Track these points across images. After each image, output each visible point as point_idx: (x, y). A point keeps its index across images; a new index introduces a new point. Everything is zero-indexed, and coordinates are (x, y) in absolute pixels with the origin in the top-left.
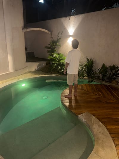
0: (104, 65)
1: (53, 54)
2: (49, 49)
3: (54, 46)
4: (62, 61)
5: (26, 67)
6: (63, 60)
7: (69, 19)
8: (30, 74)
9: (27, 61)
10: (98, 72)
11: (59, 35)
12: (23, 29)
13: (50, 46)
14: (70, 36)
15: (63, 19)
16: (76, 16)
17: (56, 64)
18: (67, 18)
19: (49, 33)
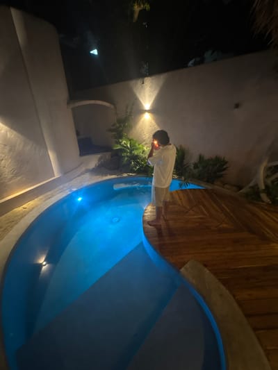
1: (120, 141)
2: (114, 133)
3: (121, 129)
4: (135, 152)
5: (81, 164)
6: (137, 149)
7: (143, 83)
8: (87, 176)
9: (82, 154)
10: (192, 167)
11: (129, 110)
12: (68, 103)
13: (114, 127)
14: (146, 111)
15: (132, 83)
17: (127, 156)
18: (139, 82)
19: (112, 107)
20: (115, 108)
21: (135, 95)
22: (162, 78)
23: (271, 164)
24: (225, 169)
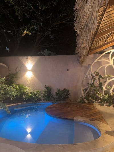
0: (59, 90)
7: (27, 58)
11: (18, 69)
14: (29, 70)
15: (21, 58)
16: (32, 57)
18: (25, 57)
20: (8, 68)
21: (23, 63)
22: (37, 58)
23: (84, 88)
24: (69, 94)
